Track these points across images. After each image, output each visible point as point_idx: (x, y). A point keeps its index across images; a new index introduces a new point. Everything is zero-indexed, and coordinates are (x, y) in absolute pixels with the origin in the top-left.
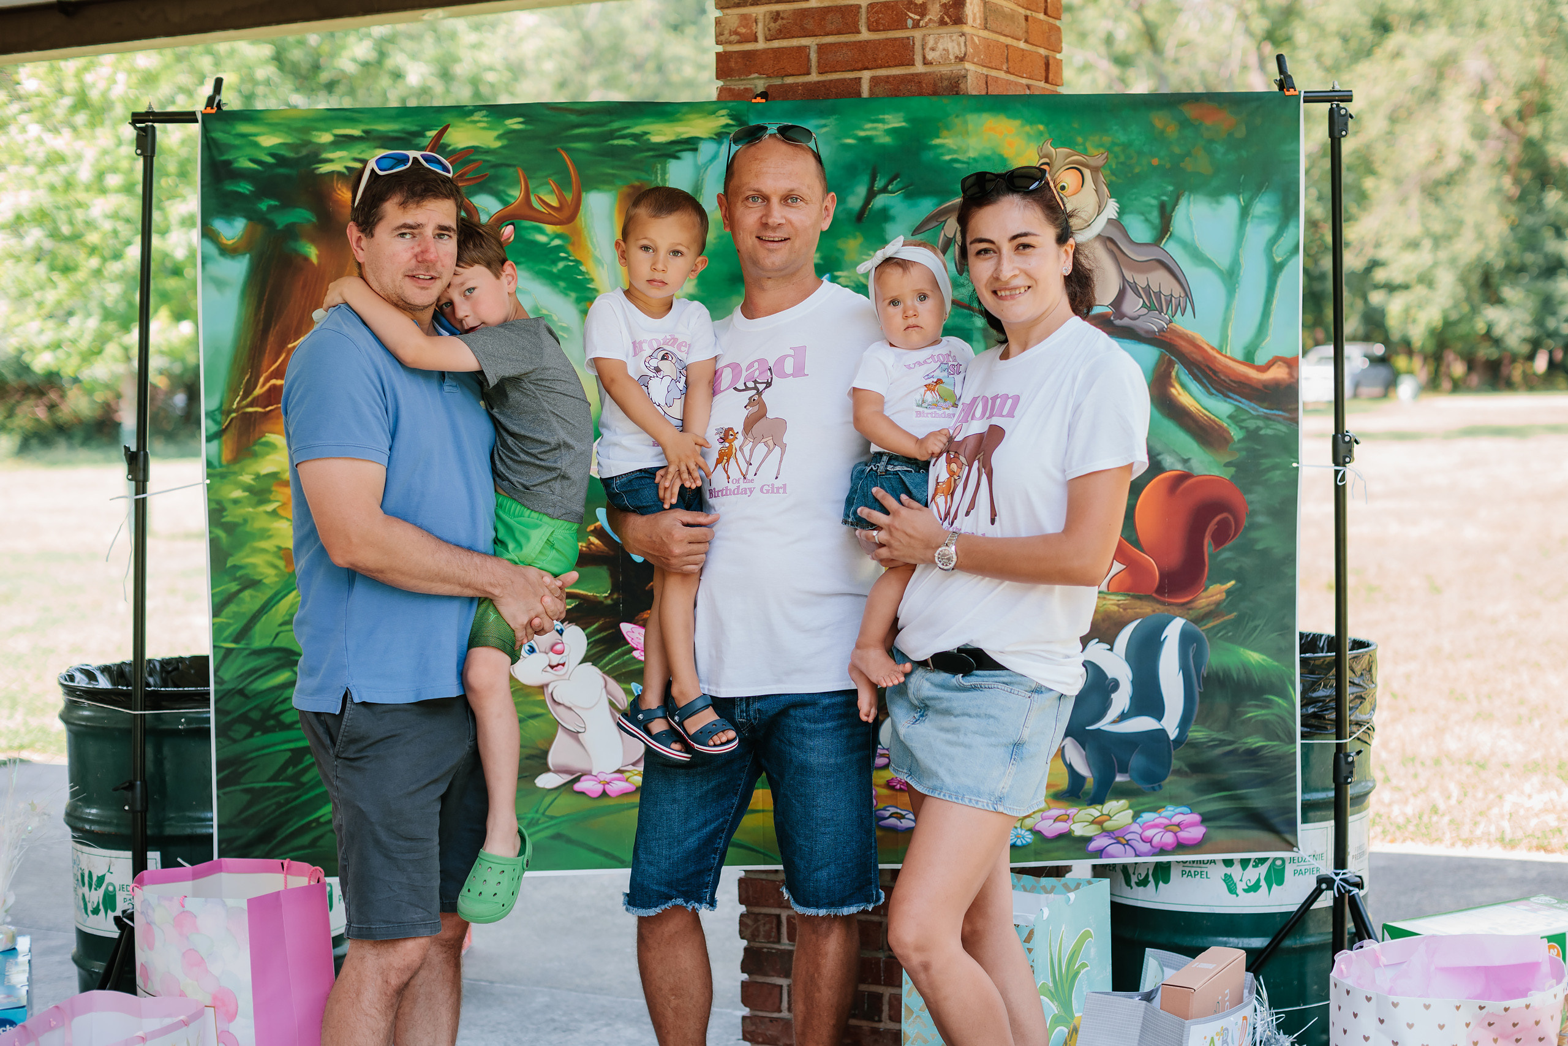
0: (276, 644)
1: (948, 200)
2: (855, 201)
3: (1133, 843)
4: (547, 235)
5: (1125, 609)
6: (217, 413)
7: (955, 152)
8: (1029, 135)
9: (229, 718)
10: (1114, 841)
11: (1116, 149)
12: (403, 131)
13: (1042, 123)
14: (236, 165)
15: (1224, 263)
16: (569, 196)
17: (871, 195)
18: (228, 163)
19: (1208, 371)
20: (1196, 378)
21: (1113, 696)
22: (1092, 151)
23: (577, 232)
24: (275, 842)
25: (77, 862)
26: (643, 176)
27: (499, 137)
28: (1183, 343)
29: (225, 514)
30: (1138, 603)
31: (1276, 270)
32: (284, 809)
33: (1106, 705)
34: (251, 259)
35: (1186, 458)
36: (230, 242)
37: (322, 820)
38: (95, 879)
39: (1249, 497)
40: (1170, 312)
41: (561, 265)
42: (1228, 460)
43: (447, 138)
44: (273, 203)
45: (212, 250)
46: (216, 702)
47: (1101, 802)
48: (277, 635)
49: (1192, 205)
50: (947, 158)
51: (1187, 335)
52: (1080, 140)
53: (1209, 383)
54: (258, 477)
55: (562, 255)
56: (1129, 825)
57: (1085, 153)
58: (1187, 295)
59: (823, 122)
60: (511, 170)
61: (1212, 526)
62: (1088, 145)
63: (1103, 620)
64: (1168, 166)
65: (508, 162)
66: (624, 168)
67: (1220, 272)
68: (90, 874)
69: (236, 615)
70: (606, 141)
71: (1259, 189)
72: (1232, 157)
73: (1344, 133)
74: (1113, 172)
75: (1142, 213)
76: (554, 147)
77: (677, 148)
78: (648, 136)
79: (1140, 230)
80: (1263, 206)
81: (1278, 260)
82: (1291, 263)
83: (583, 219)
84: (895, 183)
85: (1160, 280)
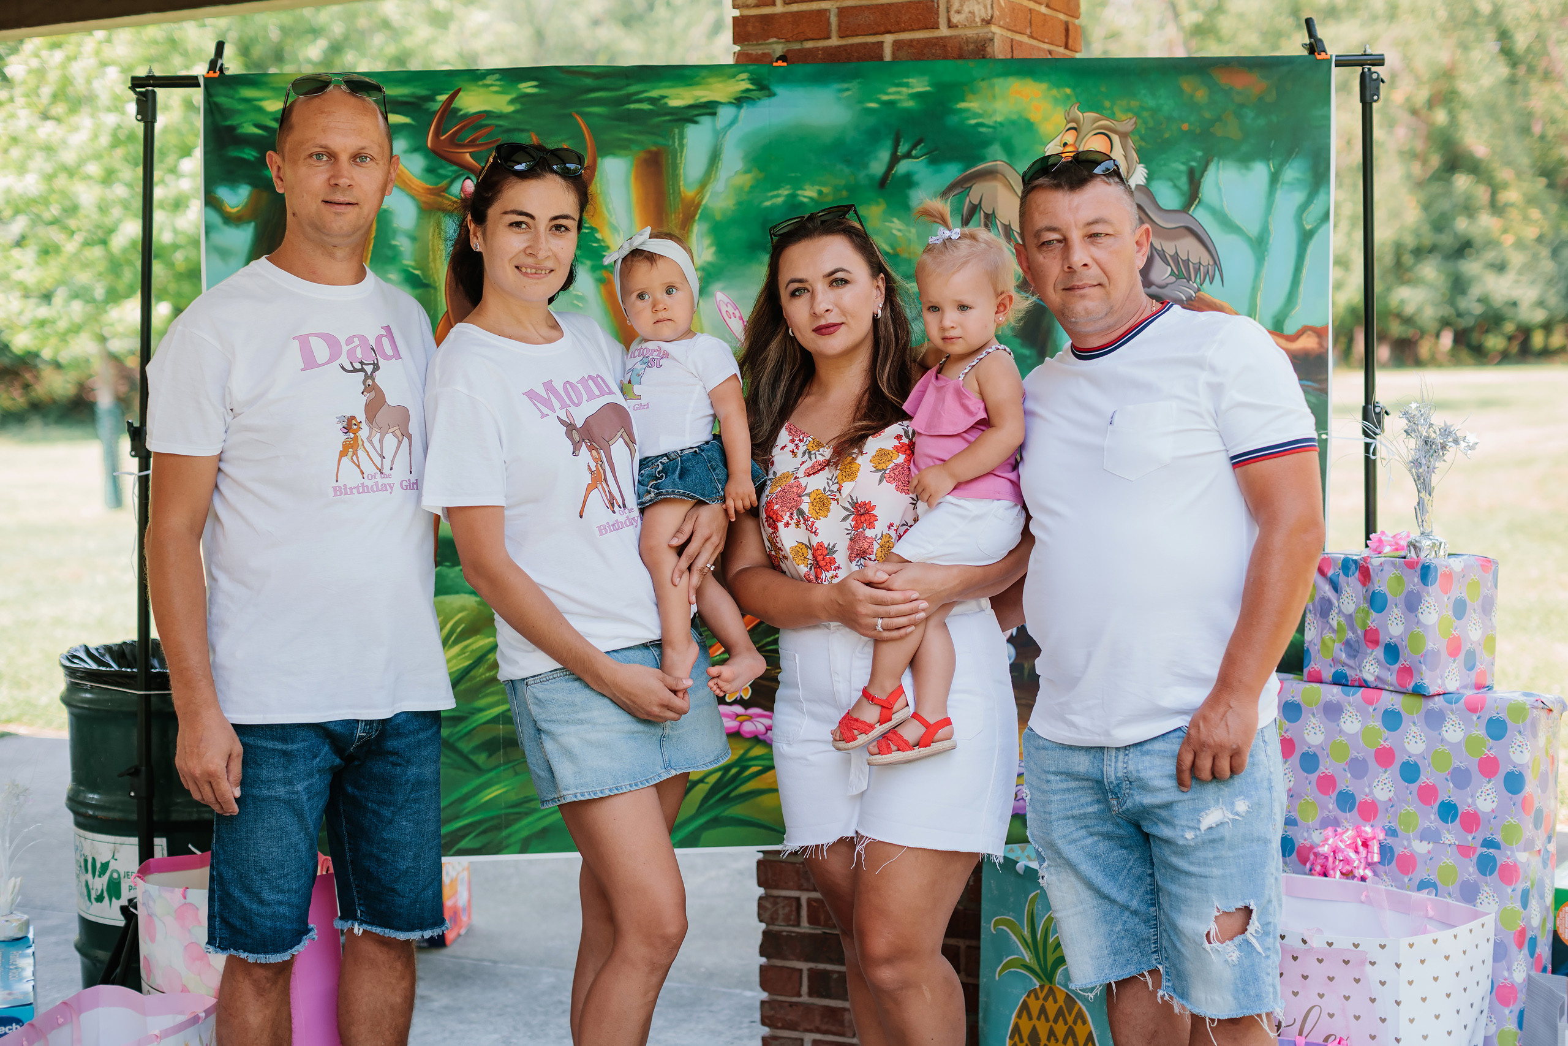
1: (974, 166)
2: (878, 165)
7: (980, 116)
8: (1056, 99)
11: (1145, 114)
12: (413, 95)
13: (1069, 86)
14: (240, 131)
15: (1253, 230)
17: (895, 160)
18: (232, 129)
22: (1120, 115)
25: (80, 848)
26: (661, 141)
27: (512, 102)
31: (1305, 237)
34: (256, 228)
36: (234, 210)
38: (98, 866)
40: (1198, 280)
43: (458, 103)
45: (216, 219)
49: (1221, 171)
50: (973, 122)
52: (1107, 104)
57: (1112, 117)
58: (1215, 263)
59: (845, 86)
62: (1116, 109)
64: (1198, 131)
65: (521, 127)
66: (640, 133)
67: (1249, 239)
68: (94, 859)
70: (623, 105)
71: (1289, 154)
72: (1262, 122)
73: (1375, 98)
74: (1142, 138)
75: (1171, 179)
76: (567, 111)
77: (696, 112)
78: (666, 100)
79: (1168, 196)
80: (1293, 172)
81: (1308, 227)
82: (1321, 231)
83: (598, 185)
84: (919, 147)
85: (1188, 248)
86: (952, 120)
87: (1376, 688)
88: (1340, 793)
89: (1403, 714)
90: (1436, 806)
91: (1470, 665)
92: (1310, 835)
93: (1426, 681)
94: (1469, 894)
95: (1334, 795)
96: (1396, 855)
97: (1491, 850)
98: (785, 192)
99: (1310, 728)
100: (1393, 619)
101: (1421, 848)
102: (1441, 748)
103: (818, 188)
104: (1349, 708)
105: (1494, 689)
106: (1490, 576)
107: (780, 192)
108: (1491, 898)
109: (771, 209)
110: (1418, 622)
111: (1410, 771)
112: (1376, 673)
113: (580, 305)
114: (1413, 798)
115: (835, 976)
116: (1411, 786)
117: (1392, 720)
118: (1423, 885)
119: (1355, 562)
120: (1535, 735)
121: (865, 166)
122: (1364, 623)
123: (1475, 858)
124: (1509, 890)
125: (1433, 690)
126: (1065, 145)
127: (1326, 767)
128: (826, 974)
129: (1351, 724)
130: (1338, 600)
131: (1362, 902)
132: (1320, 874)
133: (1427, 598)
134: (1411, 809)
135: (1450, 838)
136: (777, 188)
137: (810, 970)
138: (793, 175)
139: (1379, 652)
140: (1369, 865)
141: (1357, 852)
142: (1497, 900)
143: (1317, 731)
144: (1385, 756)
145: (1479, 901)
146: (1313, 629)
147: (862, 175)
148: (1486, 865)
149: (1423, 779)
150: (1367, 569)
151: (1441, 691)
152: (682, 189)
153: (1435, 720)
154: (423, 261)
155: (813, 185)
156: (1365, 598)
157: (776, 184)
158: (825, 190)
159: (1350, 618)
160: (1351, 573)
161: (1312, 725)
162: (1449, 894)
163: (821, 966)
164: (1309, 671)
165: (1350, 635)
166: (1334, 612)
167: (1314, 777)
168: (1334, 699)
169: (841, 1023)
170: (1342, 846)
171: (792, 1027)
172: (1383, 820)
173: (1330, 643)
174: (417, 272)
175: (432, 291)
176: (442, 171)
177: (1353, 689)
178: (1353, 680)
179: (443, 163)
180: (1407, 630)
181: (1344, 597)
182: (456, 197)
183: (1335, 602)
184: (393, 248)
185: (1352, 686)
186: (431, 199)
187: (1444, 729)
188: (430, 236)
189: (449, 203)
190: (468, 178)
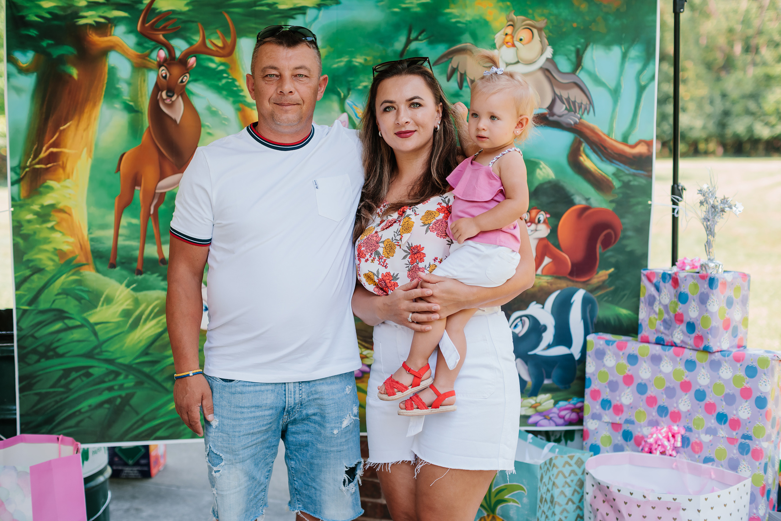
0: (54, 306)
1: (454, 46)
2: (399, 45)
3: (554, 419)
4: (216, 63)
5: (551, 285)
6: (17, 169)
7: (458, 17)
8: (501, 8)
9: (25, 351)
10: (543, 417)
11: (552, 17)
14: (27, 19)
15: (612, 84)
16: (229, 41)
17: (409, 42)
18: (23, 17)
19: (601, 147)
20: (594, 151)
21: (544, 334)
23: (234, 62)
24: (54, 424)
27: (187, 4)
28: (588, 131)
29: (22, 228)
30: (559, 281)
31: (641, 89)
32: (59, 404)
33: (540, 339)
34: (37, 76)
35: (587, 197)
36: (24, 66)
37: (83, 410)
40: (580, 113)
41: (224, 81)
42: (611, 199)
44: (50, 42)
45: (14, 70)
46: (18, 341)
47: (536, 395)
48: (54, 301)
49: (594, 51)
50: (454, 20)
51: (590, 126)
52: (530, 11)
53: (602, 154)
54: (42, 207)
55: (225, 75)
56: (551, 409)
58: (590, 103)
60: (194, 25)
61: (601, 237)
62: (536, 15)
63: (540, 291)
64: (582, 27)
65: (193, 19)
67: (609, 90)
69: (29, 290)
70: (252, 7)
71: (633, 42)
72: (618, 23)
73: (682, 10)
74: (550, 31)
75: (566, 55)
76: (220, 10)
77: (294, 12)
78: (277, 5)
79: (565, 65)
80: (635, 52)
81: (643, 83)
82: (650, 86)
83: (237, 54)
84: (423, 34)
85: (575, 94)
86: (442, 19)
87: (681, 347)
88: (659, 406)
89: (697, 362)
90: (715, 415)
91: (735, 334)
92: (642, 430)
93: (711, 344)
94: (734, 466)
95: (656, 408)
96: (691, 443)
97: (747, 441)
98: (345, 59)
99: (642, 369)
100: (692, 308)
101: (706, 438)
102: (719, 382)
103: (364, 57)
104: (666, 358)
105: (748, 348)
106: (746, 284)
107: (342, 59)
108: (747, 468)
109: (338, 69)
110: (707, 310)
111: (700, 395)
112: (681, 339)
113: (226, 123)
114: (702, 410)
116: (700, 403)
117: (690, 365)
118: (707, 460)
119: (670, 275)
120: (773, 375)
121: (392, 45)
122: (674, 309)
123: (737, 445)
124: (757, 463)
125: (715, 349)
126: (506, 34)
127: (651, 392)
129: (666, 367)
130: (659, 296)
131: (673, 469)
132: (647, 452)
133: (712, 297)
134: (700, 416)
135: (723, 434)
136: (340, 57)
138: (350, 49)
139: (683, 327)
140: (675, 448)
141: (669, 440)
142: (750, 469)
143: (647, 371)
144: (686, 386)
145: (739, 470)
146: (644, 312)
147: (390, 50)
148: (744, 449)
149: (708, 399)
150: (677, 279)
151: (719, 349)
153: (715, 365)
154: (135, 97)
155: (361, 55)
156: (675, 296)
157: (340, 54)
158: (368, 58)
159: (666, 307)
160: (667, 281)
161: (644, 367)
162: (722, 465)
164: (642, 337)
165: (666, 316)
166: (657, 303)
167: (644, 397)
168: (657, 353)
170: (660, 437)
172: (684, 422)
173: (654, 321)
174: (131, 104)
175: (140, 115)
176: (146, 45)
177: (668, 348)
178: (668, 342)
179: (147, 40)
180: (700, 314)
181: (663, 294)
182: (154, 60)
183: (657, 297)
184: (117, 89)
185: (667, 345)
186: (139, 61)
187: (721, 371)
188: (139, 83)
189: (150, 63)
190: (161, 49)
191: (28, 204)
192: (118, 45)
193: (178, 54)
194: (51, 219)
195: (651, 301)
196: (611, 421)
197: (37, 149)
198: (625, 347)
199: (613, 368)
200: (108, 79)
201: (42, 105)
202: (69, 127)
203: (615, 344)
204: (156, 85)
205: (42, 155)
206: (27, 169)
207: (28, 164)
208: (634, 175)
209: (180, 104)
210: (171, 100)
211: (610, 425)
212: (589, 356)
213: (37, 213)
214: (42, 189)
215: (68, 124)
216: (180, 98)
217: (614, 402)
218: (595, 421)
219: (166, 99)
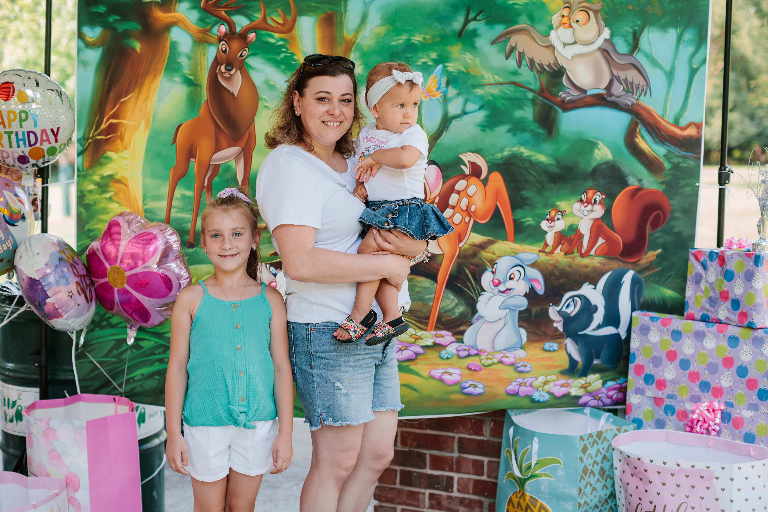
2: (457, 25)
3: (603, 399)
4: (275, 39)
5: (604, 265)
6: (82, 140)
10: (592, 398)
15: (667, 67)
16: (289, 18)
17: (467, 21)
19: (656, 129)
20: (649, 133)
21: (595, 315)
23: (293, 38)
24: (111, 387)
26: (333, 7)
28: (644, 113)
29: (85, 198)
30: (611, 262)
31: (693, 72)
33: (590, 320)
34: (103, 50)
35: (640, 178)
36: (91, 40)
37: (136, 378)
38: (11, 402)
39: (672, 202)
40: (638, 94)
41: (282, 55)
42: (662, 180)
44: (117, 17)
45: (82, 45)
47: (586, 376)
49: (650, 33)
51: (646, 108)
53: (656, 136)
54: (102, 177)
55: (284, 50)
56: (600, 389)
58: (647, 85)
60: (256, 3)
61: (651, 218)
63: (592, 272)
64: (638, 10)
66: (322, 3)
67: (665, 72)
68: (9, 399)
71: (686, 26)
72: (673, 6)
74: (606, 14)
75: (623, 36)
79: (622, 46)
80: (689, 35)
81: (695, 67)
82: (701, 69)
83: (297, 30)
84: (481, 15)
85: (632, 75)
86: (500, 1)
87: (725, 324)
88: (702, 382)
89: (740, 338)
90: (756, 391)
92: (684, 404)
93: (755, 321)
95: (698, 383)
96: (732, 418)
98: (404, 37)
99: (686, 345)
100: (737, 285)
101: (747, 414)
103: (423, 36)
104: (709, 334)
107: (401, 37)
109: (396, 46)
110: (752, 287)
111: (742, 371)
112: (726, 316)
114: (743, 386)
115: (415, 474)
116: (742, 379)
117: (734, 341)
118: (748, 436)
119: (716, 253)
121: (451, 24)
122: (720, 287)
125: (758, 325)
126: (563, 16)
127: (694, 367)
128: (410, 473)
129: (710, 343)
130: (706, 274)
133: (757, 274)
134: (742, 392)
135: (765, 409)
136: (399, 35)
137: (401, 470)
139: (728, 304)
141: (710, 415)
143: (690, 347)
144: (728, 362)
147: (448, 29)
149: (749, 376)
150: (723, 257)
151: (762, 326)
152: (345, 34)
153: (758, 342)
154: (194, 71)
155: (420, 34)
156: (721, 274)
157: (399, 32)
158: (427, 37)
159: (711, 284)
160: (714, 259)
161: (687, 343)
162: (763, 443)
163: (408, 469)
164: (688, 315)
165: (712, 294)
166: (703, 281)
167: (687, 373)
168: (701, 329)
169: (418, 500)
171: (391, 501)
172: (725, 397)
173: (700, 299)
174: (191, 77)
175: (199, 88)
176: (208, 20)
177: (712, 324)
178: (713, 319)
179: (209, 15)
180: (745, 291)
181: (709, 272)
182: (215, 35)
183: (704, 276)
184: (178, 63)
185: (712, 322)
186: (200, 35)
187: (763, 348)
188: (199, 57)
189: (211, 38)
190: (222, 24)
191: (90, 175)
192: (180, 21)
193: (238, 29)
194: (109, 189)
195: (698, 279)
196: (653, 396)
197: (98, 120)
198: (669, 324)
199: (657, 343)
200: (170, 53)
201: (105, 78)
202: (129, 99)
203: (660, 320)
204: (216, 58)
205: (103, 126)
206: (90, 141)
207: (91, 135)
208: (684, 157)
209: (238, 77)
210: (229, 74)
211: (653, 399)
212: (634, 332)
213: (97, 184)
214: (102, 160)
215: (129, 96)
216: (239, 71)
217: (657, 378)
218: (638, 395)
219: (224, 73)
